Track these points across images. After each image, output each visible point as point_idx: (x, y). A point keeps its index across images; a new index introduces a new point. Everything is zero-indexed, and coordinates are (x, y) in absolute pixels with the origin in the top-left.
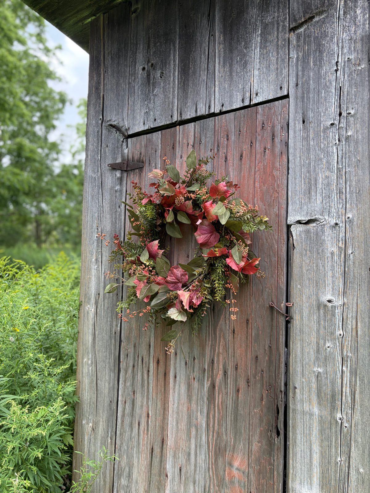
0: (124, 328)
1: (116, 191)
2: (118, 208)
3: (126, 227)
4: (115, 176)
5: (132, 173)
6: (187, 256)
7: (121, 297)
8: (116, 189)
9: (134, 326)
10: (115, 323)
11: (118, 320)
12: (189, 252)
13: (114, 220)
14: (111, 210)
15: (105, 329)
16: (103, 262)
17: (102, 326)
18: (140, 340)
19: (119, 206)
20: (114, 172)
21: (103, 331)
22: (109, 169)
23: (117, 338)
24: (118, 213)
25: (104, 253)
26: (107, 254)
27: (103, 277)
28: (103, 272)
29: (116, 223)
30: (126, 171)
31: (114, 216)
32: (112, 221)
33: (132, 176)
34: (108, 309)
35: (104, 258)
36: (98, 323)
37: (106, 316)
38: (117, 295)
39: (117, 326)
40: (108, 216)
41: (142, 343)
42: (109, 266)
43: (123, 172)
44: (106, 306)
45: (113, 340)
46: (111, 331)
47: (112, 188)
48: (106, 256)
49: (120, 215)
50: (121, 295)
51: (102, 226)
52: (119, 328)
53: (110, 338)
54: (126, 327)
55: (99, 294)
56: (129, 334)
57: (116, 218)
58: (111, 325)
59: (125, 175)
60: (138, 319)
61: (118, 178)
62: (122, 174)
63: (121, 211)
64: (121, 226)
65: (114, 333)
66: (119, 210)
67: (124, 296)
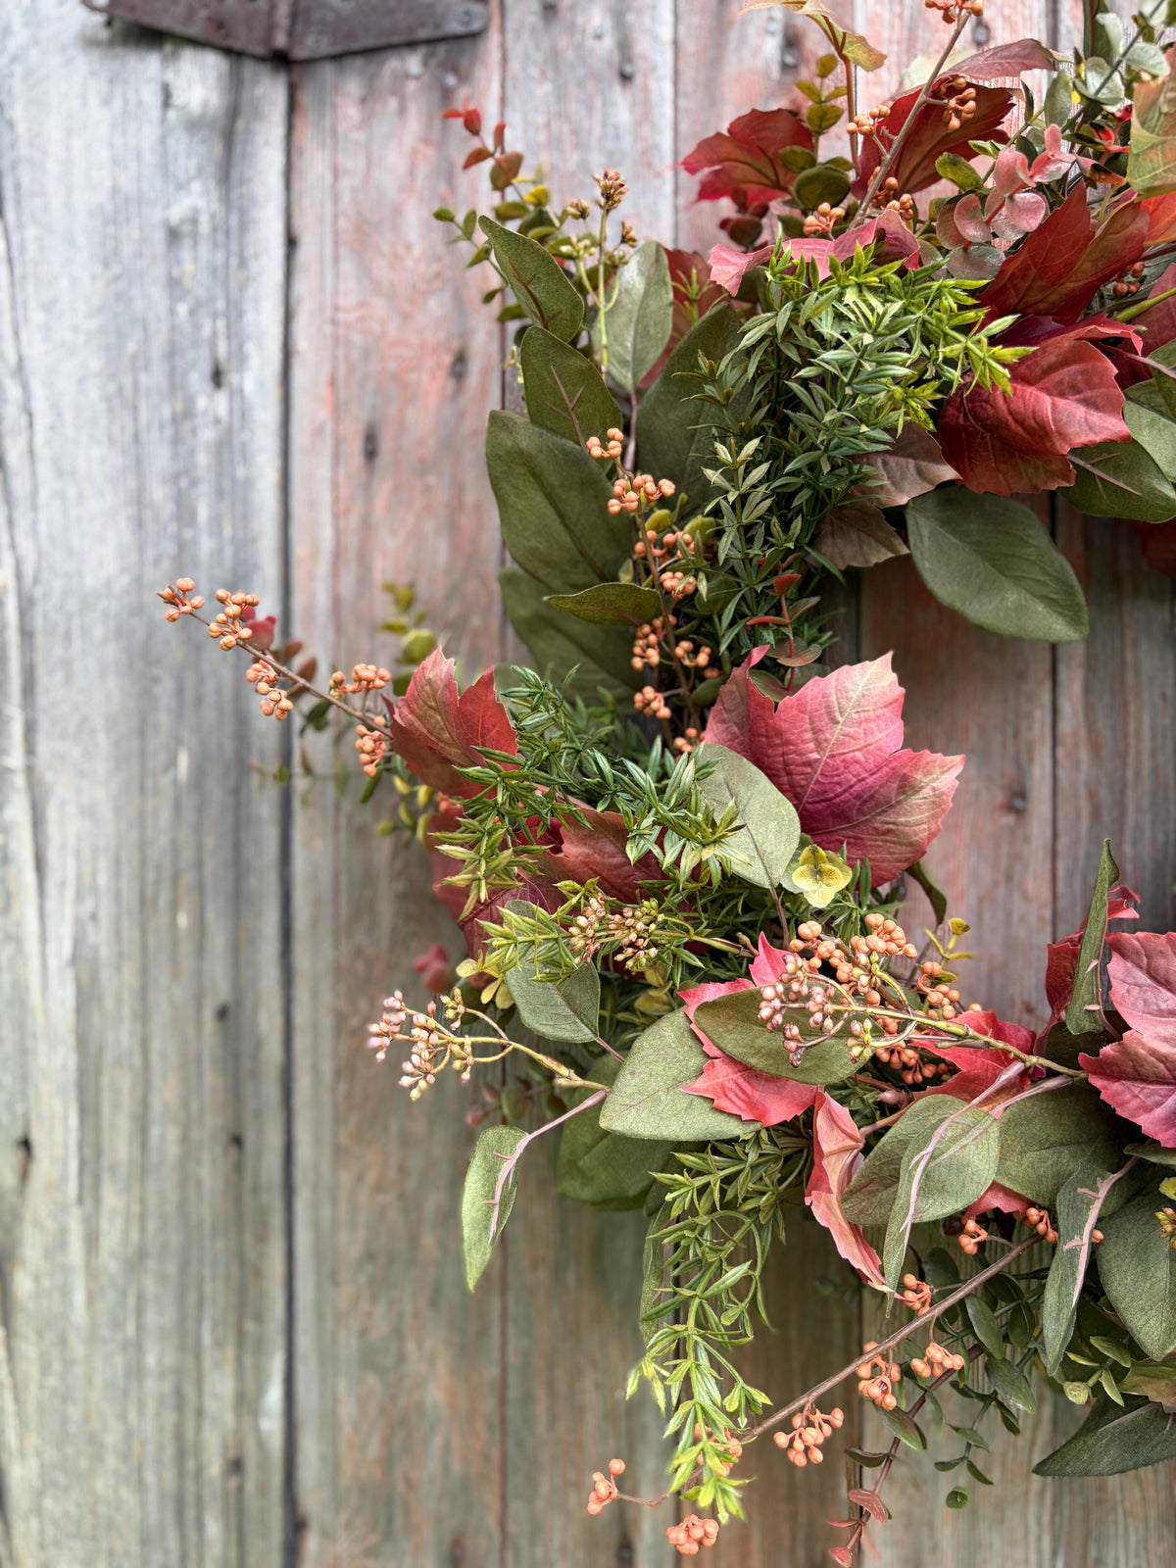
0: (330, 1423)
1: (173, 235)
2: (198, 380)
3: (299, 550)
4: (152, 97)
5: (353, 86)
6: (1000, 797)
7: (272, 1162)
8: (176, 213)
9: (436, 1395)
10: (221, 1386)
11: (260, 1349)
12: (1021, 768)
13: (159, 493)
14: (123, 401)
15: (112, 1438)
16: (52, 856)
17: (75, 1412)
18: (516, 1507)
19: (217, 377)
20: (149, 66)
21: (97, 1457)
22: (90, 43)
23: (252, 1504)
24: (207, 435)
25: (62, 790)
26: (100, 795)
27: (64, 995)
28: (62, 944)
29: (184, 513)
30: (281, 60)
31: (160, 457)
32: (139, 500)
33: (351, 112)
34: (134, 1263)
35: (66, 830)
36: (32, 1394)
37: (117, 1324)
38: (237, 1141)
39: (247, 1403)
40: (95, 459)
41: (536, 1530)
42: (130, 895)
43: (249, 68)
44: (111, 1236)
45: (214, 1529)
46: (181, 1455)
47: (120, 209)
48: (88, 812)
49: (228, 447)
50: (274, 1139)
51: (26, 546)
52: (272, 1425)
53: (184, 1508)
54: (347, 1410)
55: (26, 1144)
56: (387, 1461)
57: (182, 479)
58: (185, 1403)
59: (271, 92)
60: (483, 1333)
61: (193, 125)
62: (235, 86)
63: (242, 412)
64: (244, 544)
65: (215, 1467)
66: (214, 405)
67: (303, 1152)
